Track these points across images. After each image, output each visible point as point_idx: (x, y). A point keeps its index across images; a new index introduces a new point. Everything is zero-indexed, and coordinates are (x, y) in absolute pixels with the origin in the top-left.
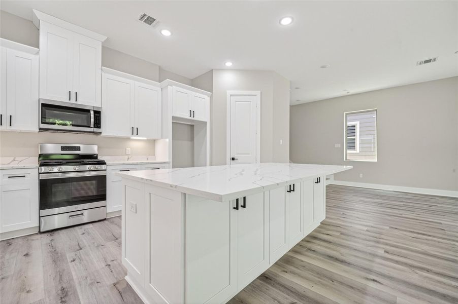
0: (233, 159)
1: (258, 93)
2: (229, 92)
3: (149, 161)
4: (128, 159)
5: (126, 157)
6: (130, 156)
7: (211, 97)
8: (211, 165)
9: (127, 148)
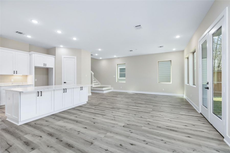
0: (65, 83)
1: (76, 57)
2: (63, 57)
3: (23, 84)
4: (12, 84)
5: (12, 83)
6: (13, 83)
7: (55, 58)
8: (55, 85)
9: (12, 79)
